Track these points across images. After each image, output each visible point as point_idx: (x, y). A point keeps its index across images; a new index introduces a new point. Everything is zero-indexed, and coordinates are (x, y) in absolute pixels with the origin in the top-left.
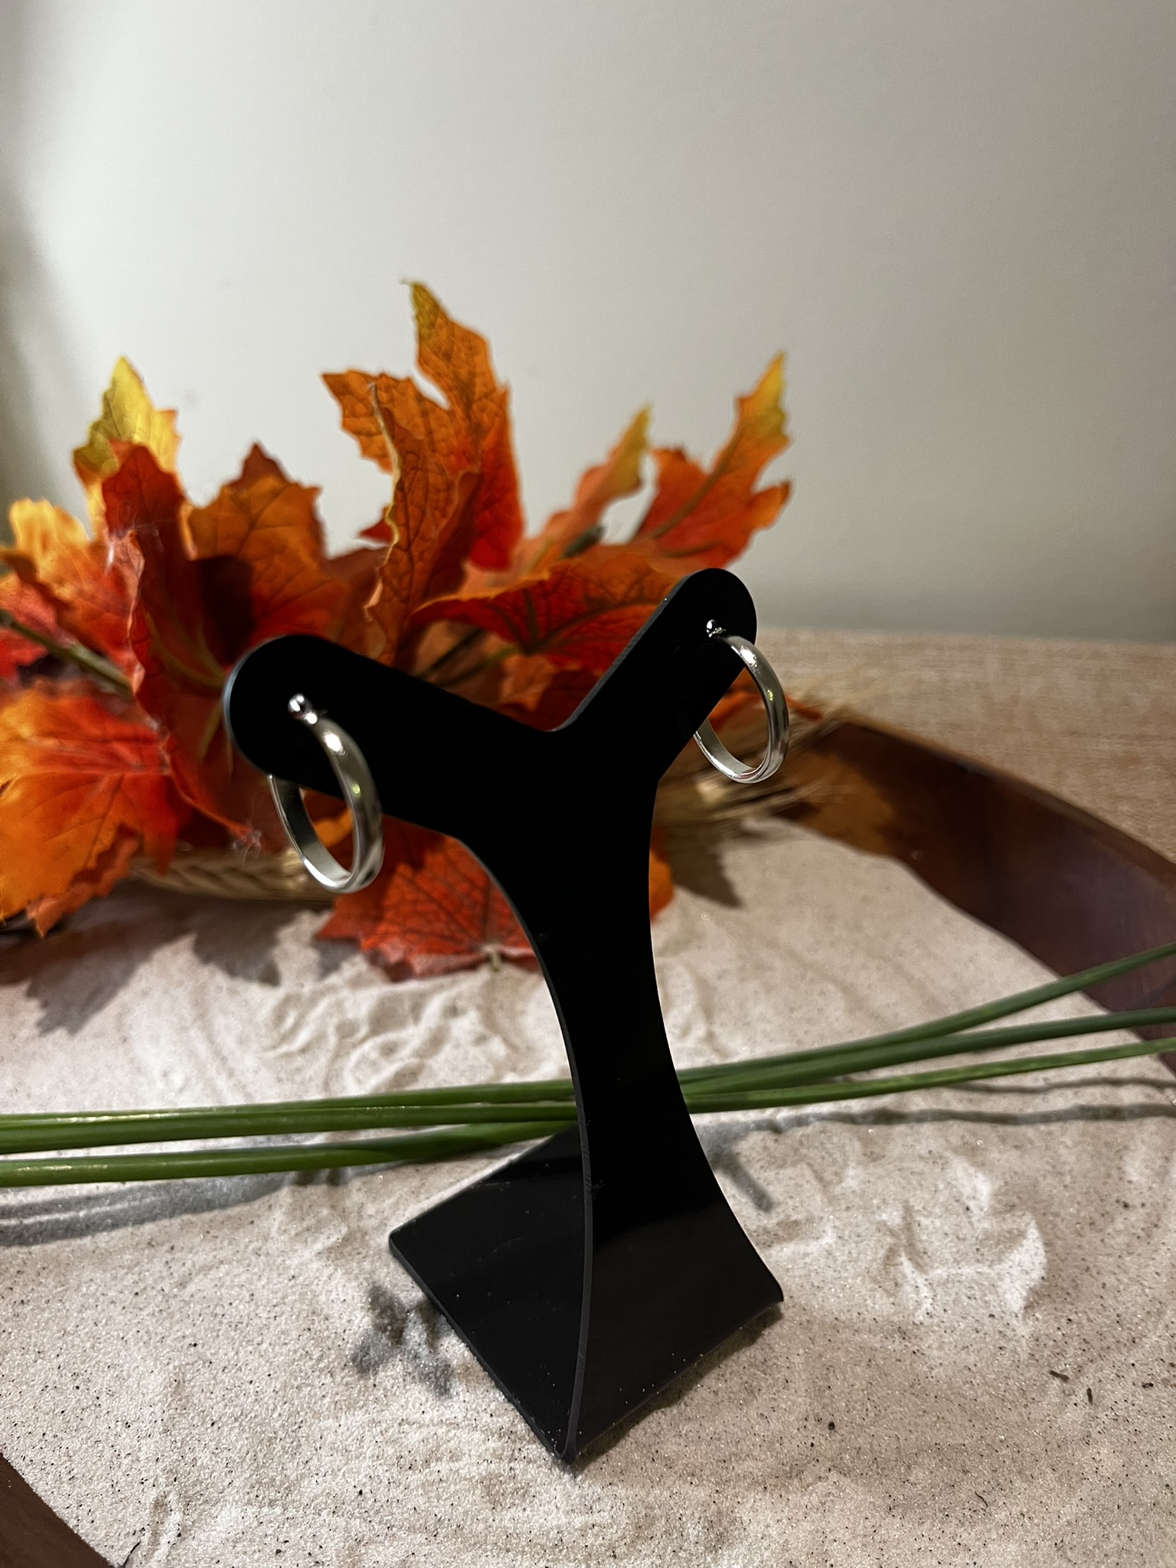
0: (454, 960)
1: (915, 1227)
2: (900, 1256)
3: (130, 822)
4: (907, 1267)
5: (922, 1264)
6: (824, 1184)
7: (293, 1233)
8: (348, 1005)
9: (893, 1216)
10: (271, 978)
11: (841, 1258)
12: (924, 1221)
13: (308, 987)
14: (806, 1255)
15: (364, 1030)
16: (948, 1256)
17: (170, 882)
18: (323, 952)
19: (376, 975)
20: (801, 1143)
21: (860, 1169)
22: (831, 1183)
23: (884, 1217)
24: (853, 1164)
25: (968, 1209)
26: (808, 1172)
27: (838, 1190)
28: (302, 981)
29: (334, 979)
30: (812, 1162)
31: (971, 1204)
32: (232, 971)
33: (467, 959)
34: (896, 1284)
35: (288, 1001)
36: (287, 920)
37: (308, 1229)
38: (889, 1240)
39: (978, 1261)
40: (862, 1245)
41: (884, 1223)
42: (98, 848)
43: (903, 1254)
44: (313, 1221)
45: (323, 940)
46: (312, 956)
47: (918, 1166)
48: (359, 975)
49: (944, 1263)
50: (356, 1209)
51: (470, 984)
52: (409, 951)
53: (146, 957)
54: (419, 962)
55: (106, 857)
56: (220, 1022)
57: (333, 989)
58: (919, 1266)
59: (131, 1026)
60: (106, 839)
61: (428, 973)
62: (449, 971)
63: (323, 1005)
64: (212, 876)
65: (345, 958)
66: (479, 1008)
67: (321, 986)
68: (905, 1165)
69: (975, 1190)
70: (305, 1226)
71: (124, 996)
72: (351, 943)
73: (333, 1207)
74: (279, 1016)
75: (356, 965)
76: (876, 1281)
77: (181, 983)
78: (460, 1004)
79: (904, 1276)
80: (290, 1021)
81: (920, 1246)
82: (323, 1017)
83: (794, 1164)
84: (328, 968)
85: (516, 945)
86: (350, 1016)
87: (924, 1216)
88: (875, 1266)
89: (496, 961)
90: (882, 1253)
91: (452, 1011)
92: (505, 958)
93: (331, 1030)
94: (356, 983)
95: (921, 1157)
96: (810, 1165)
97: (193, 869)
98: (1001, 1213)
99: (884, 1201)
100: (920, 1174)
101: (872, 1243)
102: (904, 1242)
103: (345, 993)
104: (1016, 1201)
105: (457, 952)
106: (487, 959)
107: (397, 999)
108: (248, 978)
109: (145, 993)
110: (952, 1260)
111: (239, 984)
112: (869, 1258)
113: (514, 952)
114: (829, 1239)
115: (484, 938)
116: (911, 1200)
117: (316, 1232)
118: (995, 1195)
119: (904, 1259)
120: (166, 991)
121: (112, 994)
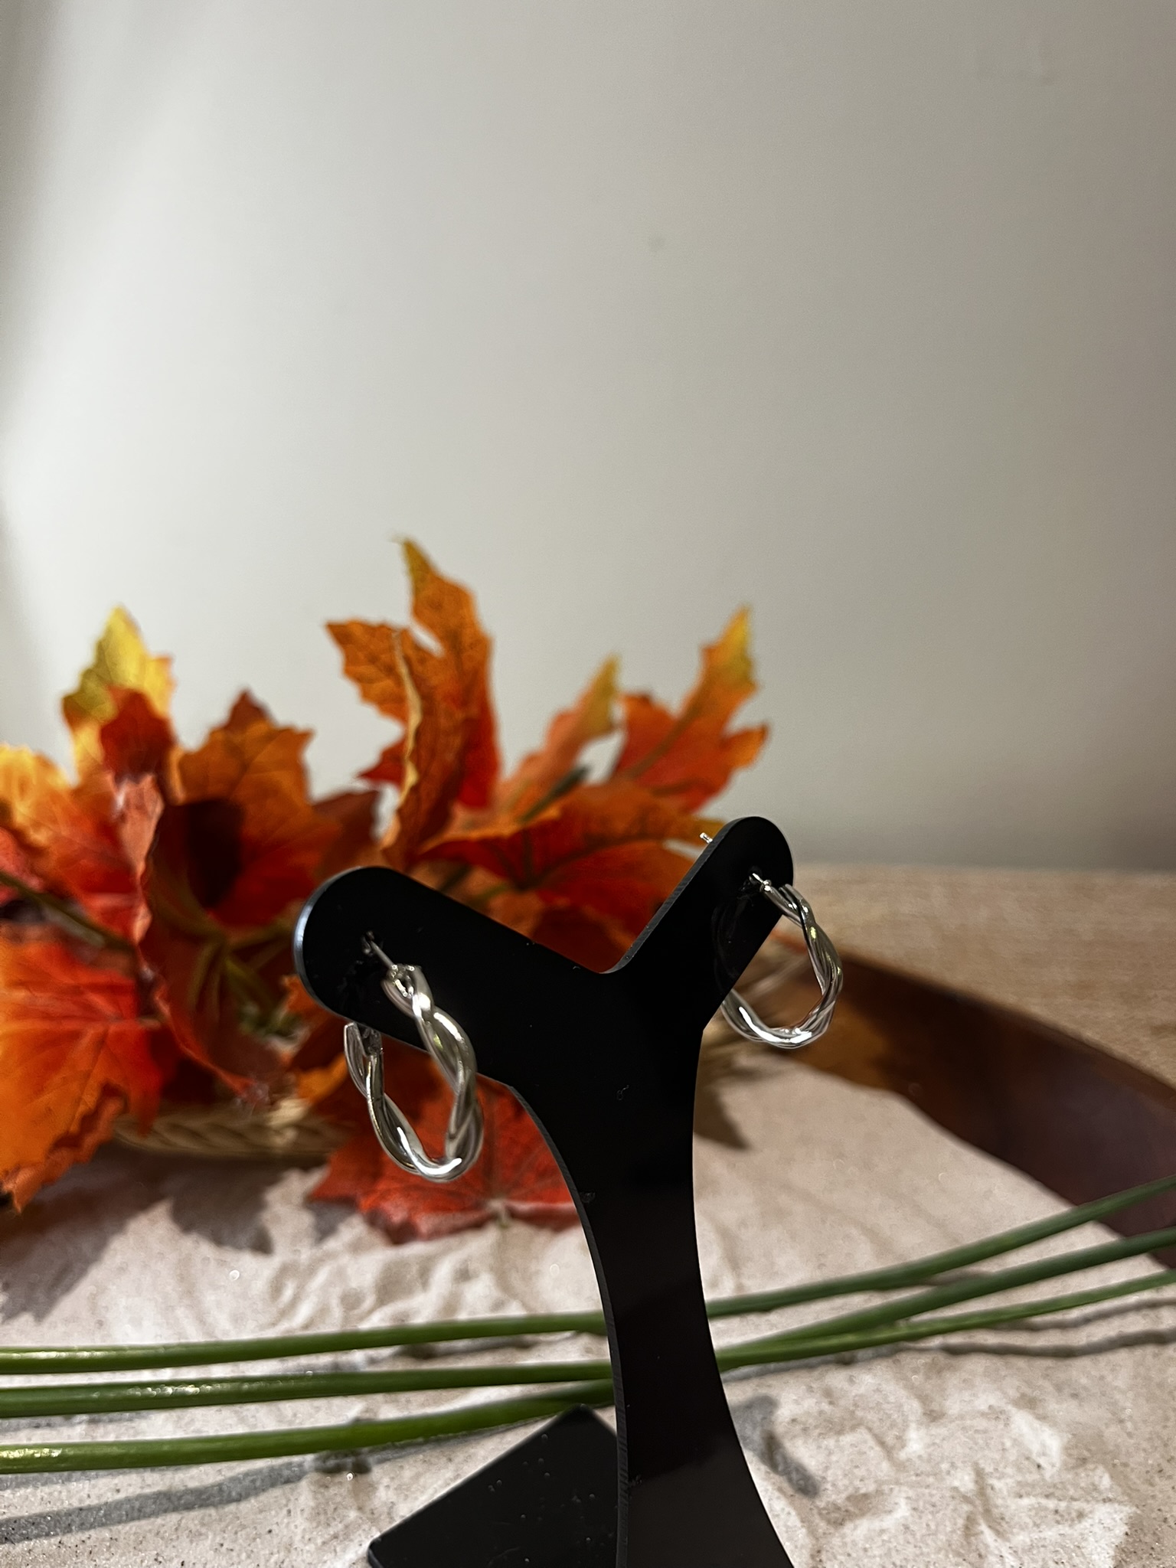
0: (460, 1219)
1: (989, 1491)
2: (979, 1525)
3: (116, 1080)
4: (988, 1536)
5: (1001, 1530)
6: (888, 1451)
7: (319, 1541)
8: (350, 1271)
9: (964, 1481)
10: (262, 1246)
11: (919, 1530)
12: (997, 1484)
13: (306, 1253)
14: (882, 1531)
15: (369, 1301)
16: (1028, 1520)
17: (152, 1144)
18: (319, 1215)
19: (376, 1238)
20: (856, 1405)
21: (923, 1431)
22: (893, 1448)
23: (956, 1483)
24: (913, 1425)
25: (1039, 1466)
26: (868, 1437)
27: (902, 1455)
28: (298, 1248)
29: (332, 1244)
30: (870, 1425)
31: (1042, 1461)
32: (218, 1241)
33: (473, 1216)
34: (980, 1556)
35: (285, 1271)
36: (274, 1180)
37: (335, 1537)
38: (966, 1508)
39: (1058, 1522)
40: (939, 1515)
41: (956, 1489)
42: (82, 1109)
43: (981, 1521)
44: (341, 1526)
45: (316, 1201)
46: (306, 1219)
47: (982, 1424)
48: (360, 1239)
49: (1023, 1528)
50: (385, 1510)
51: (479, 1245)
52: (412, 1210)
53: (120, 1227)
54: (425, 1222)
55: (89, 1120)
56: (209, 1298)
57: (330, 1256)
58: (999, 1533)
59: (107, 1308)
60: (90, 1099)
61: (435, 1235)
62: (456, 1231)
63: (322, 1276)
64: (195, 1135)
65: (342, 1220)
66: (492, 1269)
67: (318, 1252)
68: (968, 1422)
69: (1043, 1445)
70: (332, 1533)
71: (96, 1274)
72: (348, 1204)
73: (360, 1509)
74: (276, 1289)
75: (353, 1229)
76: (959, 1554)
77: (161, 1256)
78: (472, 1267)
79: (987, 1546)
80: (288, 1293)
81: (996, 1512)
82: (325, 1288)
83: (853, 1428)
84: (324, 1232)
85: (524, 1198)
86: (354, 1284)
87: (996, 1477)
88: (955, 1537)
89: (504, 1219)
90: (961, 1522)
91: (464, 1275)
92: (514, 1215)
93: (335, 1303)
94: (356, 1248)
95: (983, 1414)
96: (870, 1430)
97: (175, 1128)
98: (1073, 1468)
99: (953, 1465)
100: (985, 1432)
101: (949, 1512)
102: (980, 1509)
103: (345, 1259)
104: (1086, 1454)
105: (464, 1209)
106: (493, 1218)
107: (403, 1264)
108: (238, 1247)
109: (122, 1269)
110: (1031, 1524)
111: (229, 1255)
112: (949, 1529)
113: (524, 1207)
114: (903, 1511)
115: (490, 1193)
116: (981, 1462)
117: (345, 1539)
118: (1067, 1449)
119: (983, 1527)
120: (145, 1266)
121: (83, 1272)
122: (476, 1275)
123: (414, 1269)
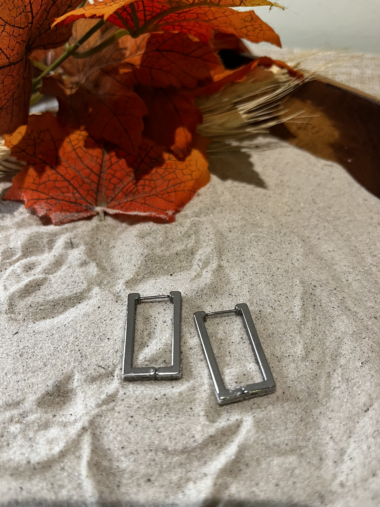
0: (76, 215)
8: (12, 238)
15: (19, 254)
33: (85, 214)
45: (6, 200)
48: (23, 221)
51: (83, 229)
52: (49, 210)
54: (54, 216)
61: (59, 223)
62: (72, 221)
72: (21, 203)
75: (22, 213)
78: (76, 241)
85: (114, 207)
86: (12, 245)
89: (102, 215)
91: (71, 245)
92: (107, 215)
105: (78, 211)
106: (96, 215)
113: (111, 211)
115: (96, 203)
122: (77, 247)
123: (45, 240)
